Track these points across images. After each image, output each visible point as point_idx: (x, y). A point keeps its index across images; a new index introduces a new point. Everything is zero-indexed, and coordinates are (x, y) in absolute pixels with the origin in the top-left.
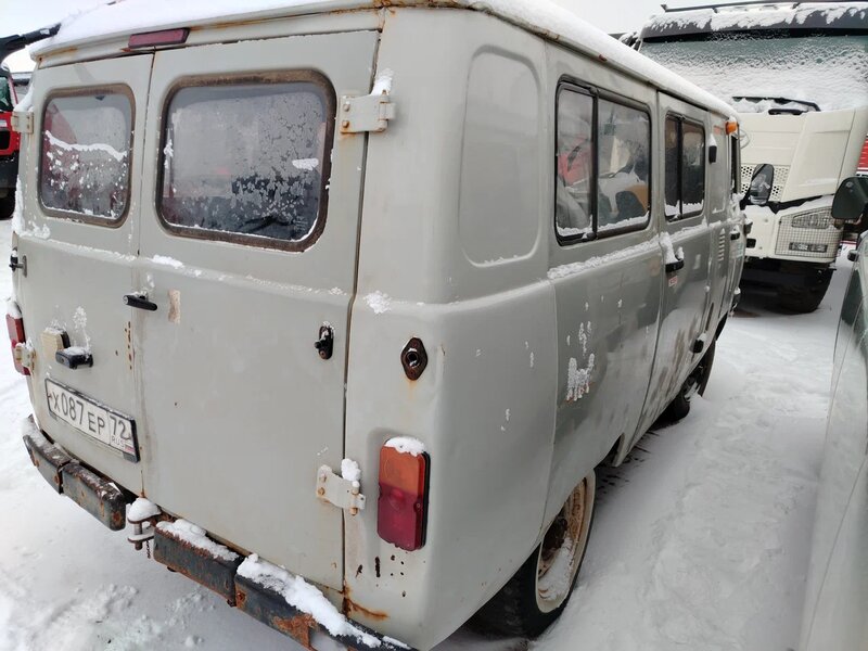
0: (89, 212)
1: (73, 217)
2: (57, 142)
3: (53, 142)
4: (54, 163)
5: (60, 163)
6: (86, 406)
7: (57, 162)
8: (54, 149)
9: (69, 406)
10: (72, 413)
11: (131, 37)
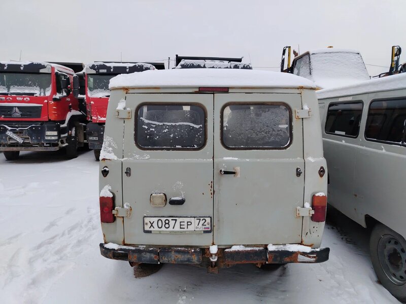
0: (179, 147)
1: (168, 149)
2: (150, 122)
3: (146, 121)
4: (149, 130)
5: (153, 130)
6: (179, 220)
7: (151, 129)
8: (148, 124)
9: (164, 223)
10: (167, 226)
11: (199, 88)
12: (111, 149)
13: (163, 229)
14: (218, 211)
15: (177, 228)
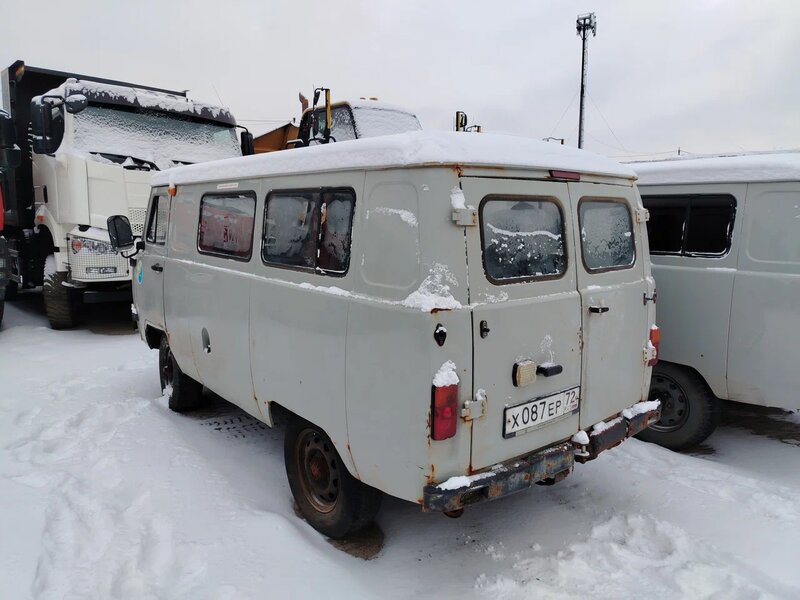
0: (539, 274)
1: (528, 280)
2: (500, 231)
3: (496, 231)
4: (500, 246)
5: (506, 246)
6: (548, 401)
7: (503, 245)
8: (498, 236)
9: (531, 413)
10: (534, 416)
11: (550, 171)
12: (447, 288)
13: (531, 423)
14: (586, 374)
15: (546, 418)
